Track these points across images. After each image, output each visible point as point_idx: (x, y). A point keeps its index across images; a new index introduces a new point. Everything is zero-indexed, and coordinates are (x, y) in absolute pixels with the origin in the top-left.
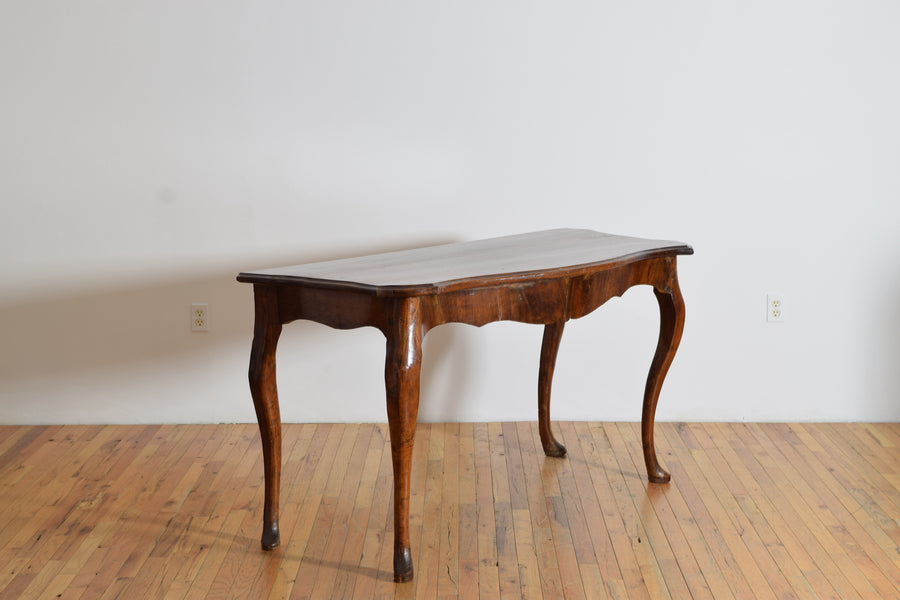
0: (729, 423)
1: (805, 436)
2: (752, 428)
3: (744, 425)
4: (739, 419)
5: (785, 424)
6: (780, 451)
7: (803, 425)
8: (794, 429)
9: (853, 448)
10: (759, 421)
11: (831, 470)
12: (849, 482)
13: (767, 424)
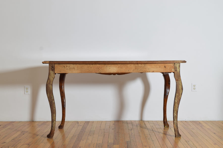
0: (181, 121)
1: (204, 124)
2: (188, 122)
3: (186, 121)
4: (184, 120)
5: (198, 121)
6: (198, 128)
7: (203, 121)
8: (201, 122)
9: (219, 127)
10: (190, 120)
11: (215, 133)
12: (221, 137)
13: (192, 121)
